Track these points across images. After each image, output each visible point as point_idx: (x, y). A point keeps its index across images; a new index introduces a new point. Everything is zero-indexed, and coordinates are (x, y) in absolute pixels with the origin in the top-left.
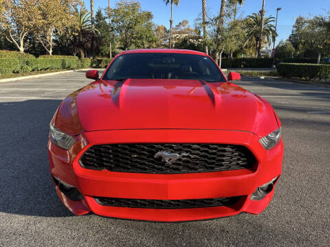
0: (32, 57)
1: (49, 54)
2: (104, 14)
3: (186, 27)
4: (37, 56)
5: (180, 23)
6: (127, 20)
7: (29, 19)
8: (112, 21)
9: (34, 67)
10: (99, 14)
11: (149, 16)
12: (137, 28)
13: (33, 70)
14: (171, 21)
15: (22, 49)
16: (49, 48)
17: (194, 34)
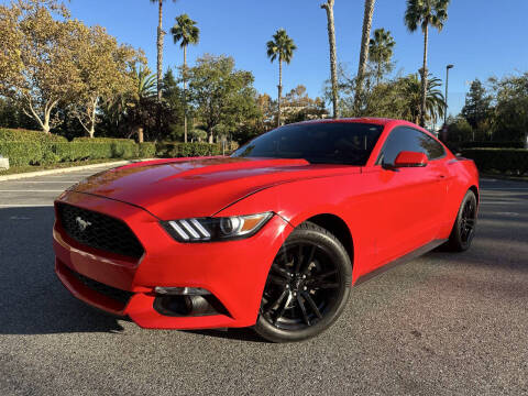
0: (61, 140)
1: (89, 135)
2: (176, 75)
3: (303, 96)
4: (70, 139)
5: (293, 91)
6: (214, 83)
7: (62, 81)
8: (191, 85)
9: (64, 155)
10: (168, 77)
11: (248, 78)
12: (231, 96)
13: (63, 161)
14: (279, 88)
15: (47, 127)
16: (89, 127)
17: (313, 106)
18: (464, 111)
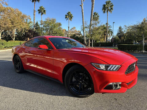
0: (4, 41)
1: (13, 40)
2: (39, 23)
3: (75, 30)
4: (7, 41)
5: (72, 28)
6: (50, 26)
7: (5, 24)
8: (44, 26)
9: (6, 46)
10: (37, 24)
11: (60, 24)
12: (55, 29)
13: (5, 47)
14: (69, 27)
16: (13, 37)
17: (78, 33)
18: (117, 34)
